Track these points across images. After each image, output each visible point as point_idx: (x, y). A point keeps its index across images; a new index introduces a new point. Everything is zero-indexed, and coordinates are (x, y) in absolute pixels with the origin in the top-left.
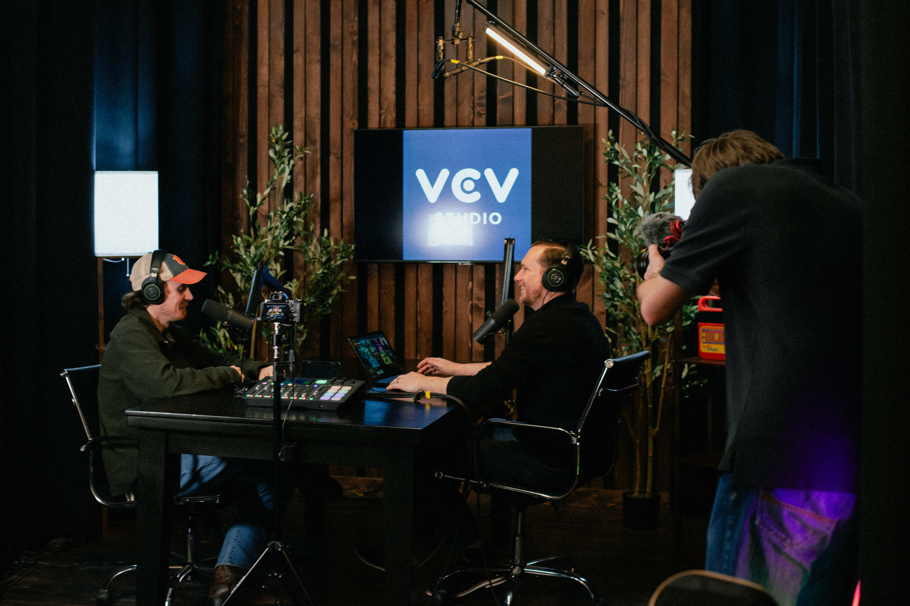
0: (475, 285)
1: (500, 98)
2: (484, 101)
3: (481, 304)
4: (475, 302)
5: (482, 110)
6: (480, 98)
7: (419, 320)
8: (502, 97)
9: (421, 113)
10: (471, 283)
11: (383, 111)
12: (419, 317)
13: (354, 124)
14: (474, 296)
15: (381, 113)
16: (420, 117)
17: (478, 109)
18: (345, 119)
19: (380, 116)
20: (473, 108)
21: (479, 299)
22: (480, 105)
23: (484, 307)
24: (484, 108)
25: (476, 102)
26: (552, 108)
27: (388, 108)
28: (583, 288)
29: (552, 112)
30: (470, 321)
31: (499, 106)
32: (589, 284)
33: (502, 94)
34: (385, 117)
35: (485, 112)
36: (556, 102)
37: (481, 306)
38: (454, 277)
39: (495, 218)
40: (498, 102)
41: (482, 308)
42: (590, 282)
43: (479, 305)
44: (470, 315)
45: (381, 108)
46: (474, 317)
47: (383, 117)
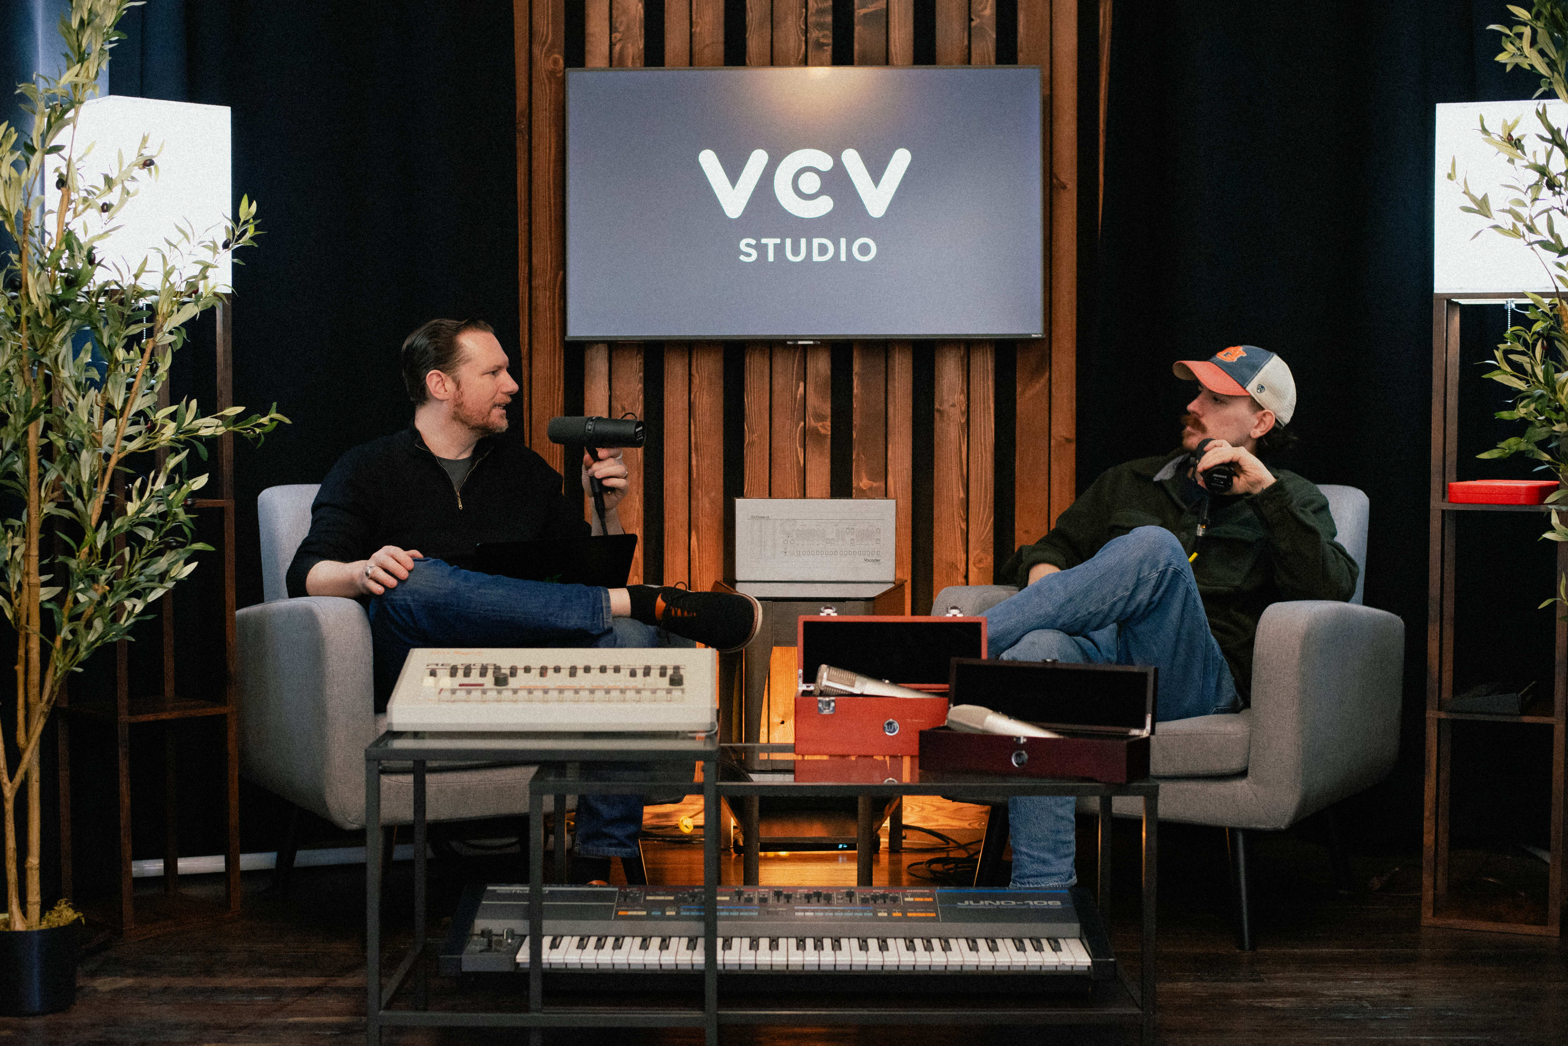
0: (810, 389)
1: (859, 12)
2: (829, 19)
3: (823, 427)
4: (811, 422)
5: (824, 36)
6: (821, 12)
7: (694, 462)
8: (863, 11)
9: (696, 39)
10: (802, 384)
11: (617, 36)
12: (693, 455)
13: (555, 62)
14: (810, 409)
15: (614, 40)
16: (696, 48)
17: (814, 34)
18: (536, 51)
19: (611, 45)
20: (806, 32)
21: (819, 417)
22: (820, 26)
23: (829, 433)
24: (829, 33)
25: (811, 19)
26: (966, 34)
27: (628, 28)
28: (1029, 393)
29: (966, 43)
30: (802, 462)
31: (857, 29)
32: (1040, 385)
33: (863, 6)
34: (622, 49)
35: (830, 41)
36: (973, 24)
37: (823, 431)
38: (767, 371)
39: (864, 250)
40: (856, 20)
41: (826, 436)
42: (1044, 380)
43: (820, 429)
44: (800, 451)
45: (612, 29)
46: (808, 456)
47: (617, 48)
